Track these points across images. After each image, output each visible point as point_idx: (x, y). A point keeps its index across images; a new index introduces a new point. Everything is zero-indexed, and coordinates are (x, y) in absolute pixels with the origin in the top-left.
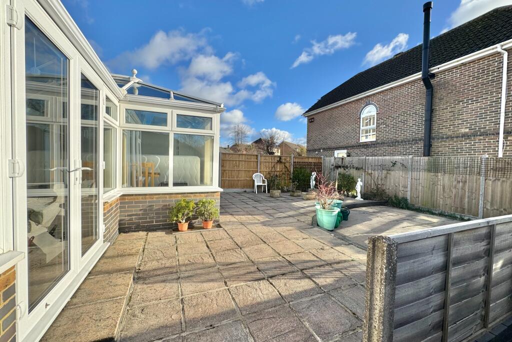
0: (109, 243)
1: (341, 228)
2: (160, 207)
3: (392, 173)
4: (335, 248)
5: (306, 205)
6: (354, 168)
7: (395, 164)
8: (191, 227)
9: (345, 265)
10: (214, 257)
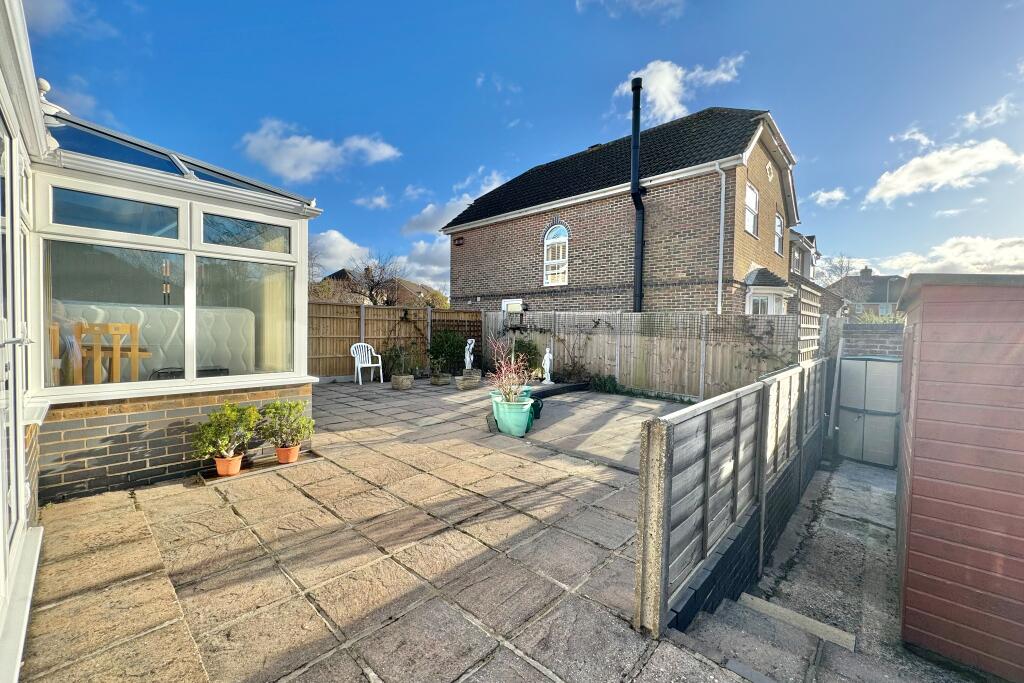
0: (42, 528)
1: (535, 431)
2: (164, 427)
3: (594, 337)
4: (542, 463)
5: (466, 400)
6: (536, 330)
7: (598, 323)
8: (247, 465)
9: (563, 484)
10: (333, 513)
